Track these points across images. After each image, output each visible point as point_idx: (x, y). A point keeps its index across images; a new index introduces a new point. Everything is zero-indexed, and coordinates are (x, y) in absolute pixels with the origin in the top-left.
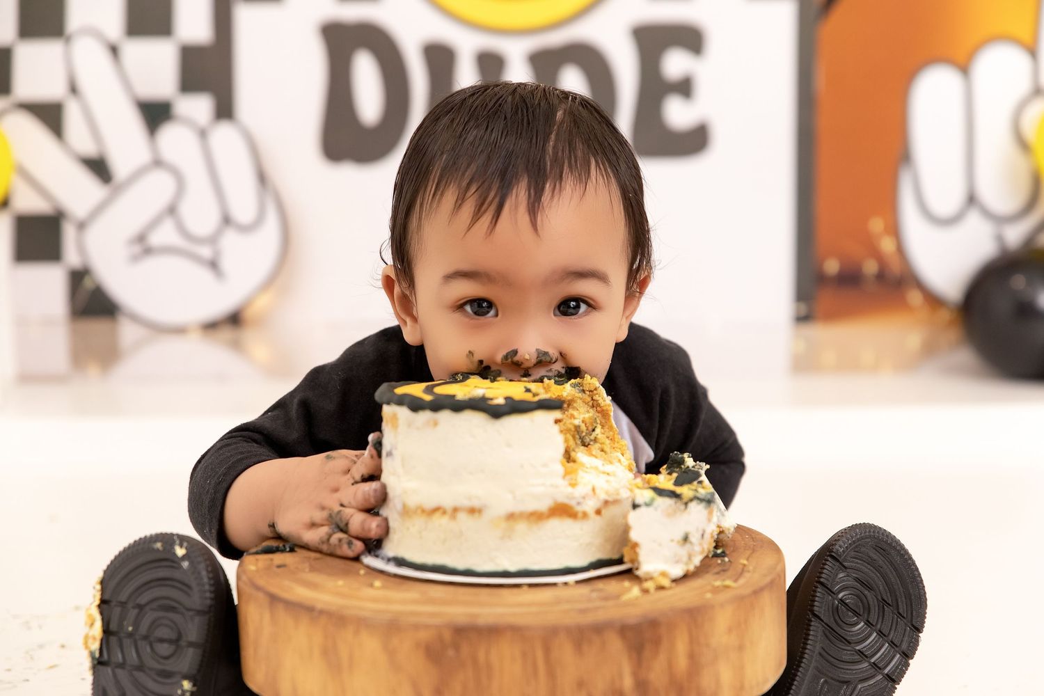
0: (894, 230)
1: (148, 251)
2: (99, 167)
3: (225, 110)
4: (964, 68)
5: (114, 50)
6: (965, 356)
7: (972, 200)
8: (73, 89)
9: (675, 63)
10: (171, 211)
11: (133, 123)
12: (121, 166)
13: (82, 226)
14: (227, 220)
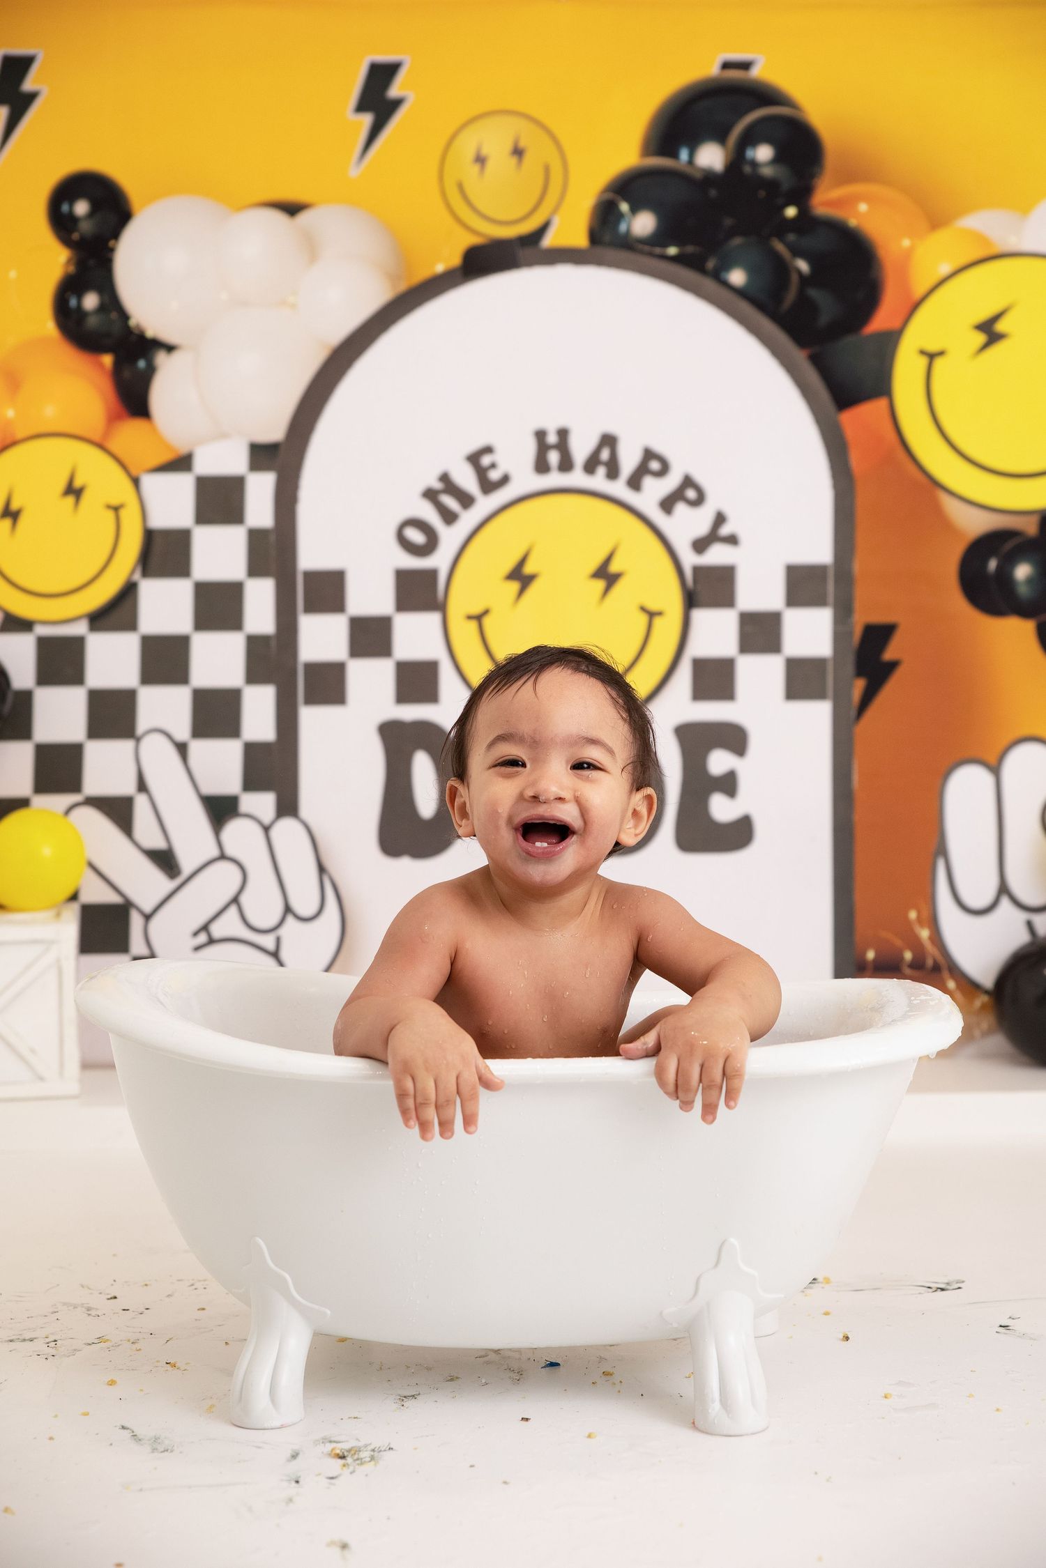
0: (933, 922)
1: (211, 941)
2: (165, 860)
3: (288, 806)
4: (995, 770)
5: (182, 749)
6: (999, 1041)
7: (1003, 889)
8: (142, 786)
9: (719, 762)
10: (235, 900)
11: (199, 818)
12: (187, 861)
13: (148, 917)
14: (288, 910)
